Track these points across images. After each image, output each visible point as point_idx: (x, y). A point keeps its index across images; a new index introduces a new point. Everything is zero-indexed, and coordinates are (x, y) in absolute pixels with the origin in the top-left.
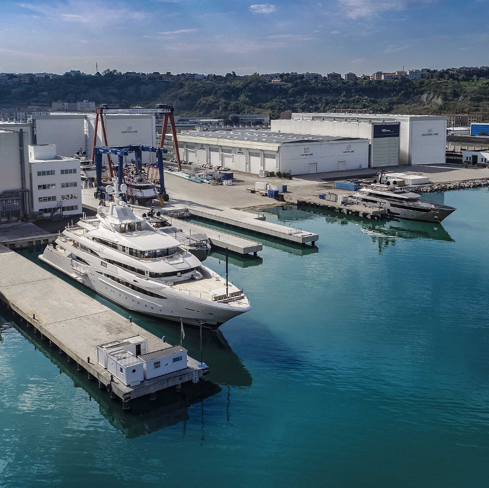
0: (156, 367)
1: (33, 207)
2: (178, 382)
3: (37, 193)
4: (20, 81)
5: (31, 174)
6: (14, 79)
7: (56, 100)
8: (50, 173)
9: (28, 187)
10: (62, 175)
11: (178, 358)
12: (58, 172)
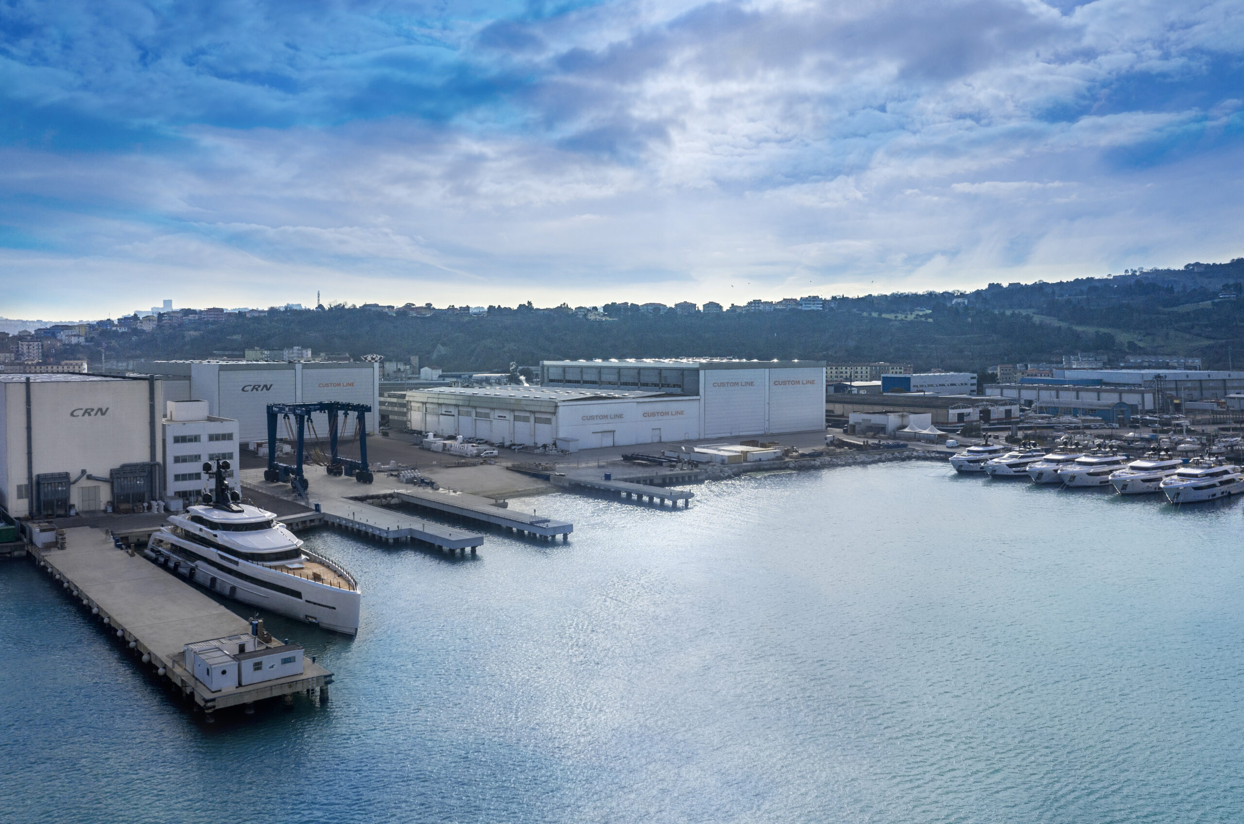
0: (256, 669)
1: (165, 489)
2: (287, 691)
3: (173, 469)
4: (200, 319)
5: (164, 441)
6: (191, 317)
7: (252, 348)
8: (196, 439)
9: (159, 459)
10: (212, 443)
11: (290, 658)
12: (204, 438)
